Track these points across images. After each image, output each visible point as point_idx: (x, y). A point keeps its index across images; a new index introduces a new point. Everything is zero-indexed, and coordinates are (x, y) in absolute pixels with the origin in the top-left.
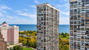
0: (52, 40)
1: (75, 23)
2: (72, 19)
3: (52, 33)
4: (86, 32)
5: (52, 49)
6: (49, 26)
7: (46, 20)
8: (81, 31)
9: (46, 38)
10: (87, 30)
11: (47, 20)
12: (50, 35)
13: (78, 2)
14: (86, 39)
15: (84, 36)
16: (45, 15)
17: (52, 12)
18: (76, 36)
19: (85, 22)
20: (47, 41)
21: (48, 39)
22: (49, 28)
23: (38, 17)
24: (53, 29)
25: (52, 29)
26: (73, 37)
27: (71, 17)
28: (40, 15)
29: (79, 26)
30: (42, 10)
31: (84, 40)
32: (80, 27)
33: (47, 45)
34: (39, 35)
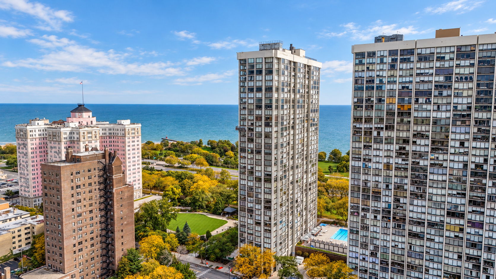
0: (291, 178)
1: (369, 120)
2: (358, 107)
3: (291, 152)
4: (398, 148)
5: (292, 208)
6: (282, 129)
7: (274, 107)
8: (384, 146)
9: (274, 168)
10: (401, 142)
11: (277, 107)
12: (285, 161)
13: (378, 54)
14: (397, 169)
15: (392, 161)
16: (269, 89)
17: (293, 74)
18: (370, 160)
19: (397, 119)
20: (276, 180)
21: (280, 173)
22: (282, 134)
23: (243, 95)
24: (294, 140)
25: (292, 138)
26: (361, 164)
27: (356, 100)
28: (251, 90)
29: (379, 130)
30: (260, 72)
31: (393, 173)
32: (382, 134)
33: (276, 192)
34: (247, 161)
